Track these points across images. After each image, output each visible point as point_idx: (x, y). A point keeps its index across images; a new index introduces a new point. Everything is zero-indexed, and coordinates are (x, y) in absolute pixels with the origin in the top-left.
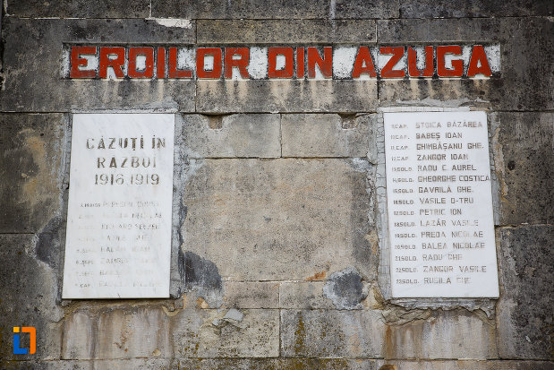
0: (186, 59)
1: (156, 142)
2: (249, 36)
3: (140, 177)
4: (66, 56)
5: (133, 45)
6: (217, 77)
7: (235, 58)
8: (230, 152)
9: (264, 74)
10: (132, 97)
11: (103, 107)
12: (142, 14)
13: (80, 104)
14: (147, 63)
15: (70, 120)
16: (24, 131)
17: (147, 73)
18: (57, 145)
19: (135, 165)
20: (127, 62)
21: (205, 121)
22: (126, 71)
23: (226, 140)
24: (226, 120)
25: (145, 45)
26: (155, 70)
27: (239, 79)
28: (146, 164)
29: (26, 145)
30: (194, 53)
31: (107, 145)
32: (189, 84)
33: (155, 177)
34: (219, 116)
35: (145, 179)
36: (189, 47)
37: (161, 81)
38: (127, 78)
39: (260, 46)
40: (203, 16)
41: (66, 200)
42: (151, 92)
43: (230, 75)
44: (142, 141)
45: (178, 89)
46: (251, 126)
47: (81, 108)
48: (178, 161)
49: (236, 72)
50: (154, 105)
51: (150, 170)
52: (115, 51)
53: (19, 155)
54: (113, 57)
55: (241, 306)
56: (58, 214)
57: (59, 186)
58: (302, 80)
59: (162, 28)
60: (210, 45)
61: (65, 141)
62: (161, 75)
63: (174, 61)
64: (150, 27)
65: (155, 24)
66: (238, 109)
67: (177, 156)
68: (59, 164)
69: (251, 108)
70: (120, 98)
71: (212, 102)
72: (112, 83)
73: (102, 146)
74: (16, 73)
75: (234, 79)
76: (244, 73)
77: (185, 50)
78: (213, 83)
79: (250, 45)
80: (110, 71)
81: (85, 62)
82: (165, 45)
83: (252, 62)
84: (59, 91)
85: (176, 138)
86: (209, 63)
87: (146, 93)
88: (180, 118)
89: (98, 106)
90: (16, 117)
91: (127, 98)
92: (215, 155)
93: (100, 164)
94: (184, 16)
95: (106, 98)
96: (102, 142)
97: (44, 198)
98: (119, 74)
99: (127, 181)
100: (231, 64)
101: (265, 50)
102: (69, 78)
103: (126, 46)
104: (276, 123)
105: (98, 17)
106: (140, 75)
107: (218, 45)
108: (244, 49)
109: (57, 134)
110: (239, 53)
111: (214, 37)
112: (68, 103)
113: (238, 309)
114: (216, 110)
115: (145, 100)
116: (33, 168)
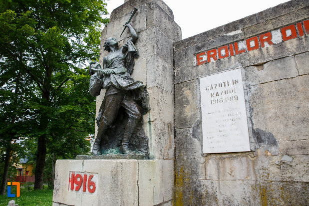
0: (242, 45)
1: (234, 82)
2: (270, 27)
3: (229, 98)
4: (195, 58)
5: (219, 47)
6: (258, 48)
7: (264, 38)
8: (270, 79)
9: (280, 40)
10: (221, 66)
11: (211, 73)
12: (221, 34)
13: (202, 74)
14: (226, 52)
15: (199, 81)
16: (183, 89)
17: (227, 55)
18: (195, 91)
19: (226, 93)
20: (217, 54)
21: (255, 68)
22: (218, 58)
23: (267, 74)
24: (265, 66)
25: (224, 45)
26: (230, 53)
27: (269, 46)
28: (231, 92)
29: (185, 94)
30: (245, 42)
31: (214, 87)
32: (245, 55)
33: (236, 97)
34: (262, 65)
35: (231, 98)
36: (242, 40)
37: (233, 57)
38: (219, 60)
39: (276, 29)
40: (246, 26)
41: (201, 113)
42: (229, 62)
43: (263, 46)
44: (228, 83)
45: (240, 58)
46: (279, 65)
47: (202, 75)
48: (245, 88)
49: (266, 44)
50: (231, 67)
51: (233, 94)
52: (212, 51)
53: (182, 98)
54: (212, 53)
55: (290, 153)
56: (199, 118)
57: (198, 107)
58: (303, 37)
59: (230, 37)
60: (251, 37)
61: (198, 89)
62: (232, 54)
63: (237, 47)
64: (225, 38)
65: (226, 36)
66: (271, 59)
67: (245, 86)
68: (197, 99)
69: (277, 57)
70: (217, 68)
71: (257, 59)
72: (213, 63)
73: (212, 88)
74: (179, 69)
75: (266, 47)
76: (270, 43)
77: (241, 42)
78: (256, 51)
79: (271, 31)
80: (212, 59)
81: (202, 58)
82: (232, 43)
83: (273, 37)
84: (194, 71)
85: (243, 78)
86: (252, 44)
87: (227, 63)
88: (243, 70)
89: (209, 73)
90: (180, 85)
91: (219, 67)
92: (263, 82)
93: (212, 96)
94: (238, 29)
95: (211, 70)
96: (212, 87)
97: (193, 113)
98: (215, 59)
99: (224, 101)
100: (263, 41)
101: (279, 31)
102: (197, 66)
103: (216, 48)
104: (293, 60)
105: (205, 41)
106: (223, 57)
107: (255, 35)
108: (268, 33)
109: (195, 88)
110: (266, 36)
111: (253, 33)
112: (197, 75)
113: (289, 155)
114: (259, 62)
115: (227, 66)
116: (188, 102)
